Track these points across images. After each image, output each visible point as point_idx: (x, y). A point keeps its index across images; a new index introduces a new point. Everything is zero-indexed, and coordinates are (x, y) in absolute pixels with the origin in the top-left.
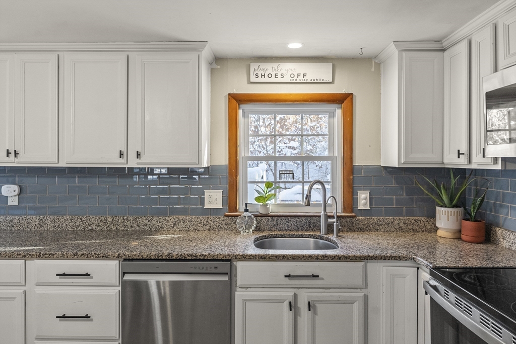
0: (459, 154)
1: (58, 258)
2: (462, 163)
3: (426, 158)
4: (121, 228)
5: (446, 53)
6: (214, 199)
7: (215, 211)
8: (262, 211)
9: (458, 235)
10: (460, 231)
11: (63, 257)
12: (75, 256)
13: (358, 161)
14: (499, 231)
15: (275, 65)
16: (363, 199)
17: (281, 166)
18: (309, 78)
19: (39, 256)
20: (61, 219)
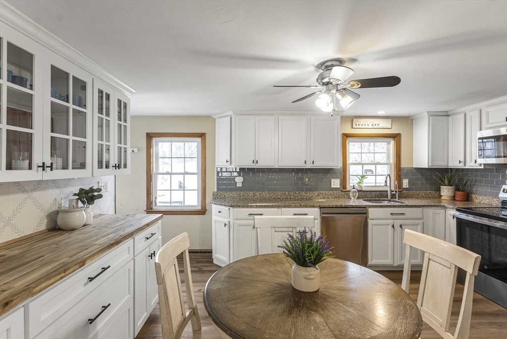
0: (460, 162)
1: (293, 207)
2: (461, 166)
3: (440, 164)
4: (292, 197)
5: (450, 117)
6: (336, 183)
7: (336, 189)
8: (359, 189)
9: (454, 198)
10: (454, 197)
11: (296, 207)
12: (301, 206)
13: (403, 165)
14: (474, 196)
15: (365, 120)
16: (405, 183)
17: (366, 167)
18: (380, 126)
19: (285, 207)
20: (264, 193)
